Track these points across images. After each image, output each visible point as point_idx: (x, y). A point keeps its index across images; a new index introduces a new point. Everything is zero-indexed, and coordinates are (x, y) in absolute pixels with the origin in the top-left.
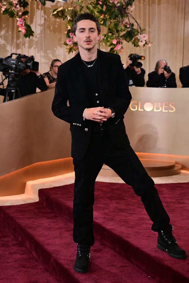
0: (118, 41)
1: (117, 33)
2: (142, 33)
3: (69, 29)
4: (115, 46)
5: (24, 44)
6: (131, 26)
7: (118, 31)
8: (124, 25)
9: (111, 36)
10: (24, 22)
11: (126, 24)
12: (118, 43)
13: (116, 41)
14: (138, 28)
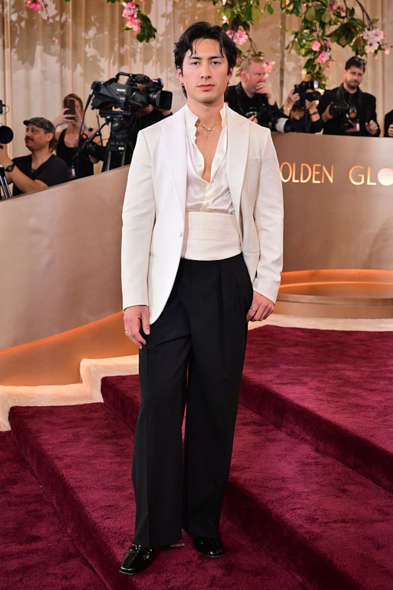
0: (323, 44)
1: (322, 29)
2: (371, 29)
3: (224, 22)
4: (317, 54)
5: (133, 55)
6: (348, 14)
7: (323, 25)
8: (336, 11)
9: (309, 36)
10: (137, 9)
11: (338, 11)
12: (324, 48)
13: (319, 45)
14: (364, 18)
